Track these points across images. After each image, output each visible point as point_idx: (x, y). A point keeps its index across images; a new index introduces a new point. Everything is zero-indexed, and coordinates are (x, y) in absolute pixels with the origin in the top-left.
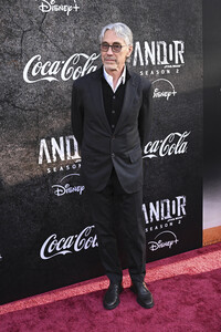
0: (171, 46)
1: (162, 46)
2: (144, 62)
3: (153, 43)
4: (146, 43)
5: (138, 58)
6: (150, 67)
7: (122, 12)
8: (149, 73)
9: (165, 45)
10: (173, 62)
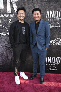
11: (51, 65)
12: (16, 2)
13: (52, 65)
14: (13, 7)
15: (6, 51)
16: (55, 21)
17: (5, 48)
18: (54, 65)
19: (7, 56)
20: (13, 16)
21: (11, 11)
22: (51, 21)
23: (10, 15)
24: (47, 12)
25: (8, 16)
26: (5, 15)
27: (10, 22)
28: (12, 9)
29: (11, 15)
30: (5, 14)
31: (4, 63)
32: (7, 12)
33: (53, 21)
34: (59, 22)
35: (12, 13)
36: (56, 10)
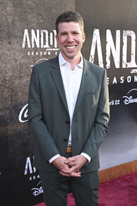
0: (51, 34)
1: (44, 34)
2: (31, 45)
3: (38, 31)
4: (33, 31)
5: (26, 42)
6: (36, 49)
7: (14, 6)
8: (35, 53)
9: (47, 33)
10: (52, 47)
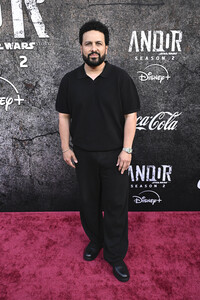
11: (144, 188)
12: (38, 5)
13: (148, 188)
14: (30, 21)
15: (14, 150)
16: (155, 61)
17: (9, 142)
18: (153, 188)
19: (18, 167)
20: (32, 47)
21: (26, 31)
22: (144, 61)
23: (23, 44)
24: (130, 35)
25: (17, 46)
26: (8, 46)
27: (22, 66)
28: (29, 25)
29: (24, 46)
30: (6, 41)
31: (8, 186)
32: (13, 34)
33: (151, 62)
34: (165, 65)
35: (27, 39)
36: (158, 29)
